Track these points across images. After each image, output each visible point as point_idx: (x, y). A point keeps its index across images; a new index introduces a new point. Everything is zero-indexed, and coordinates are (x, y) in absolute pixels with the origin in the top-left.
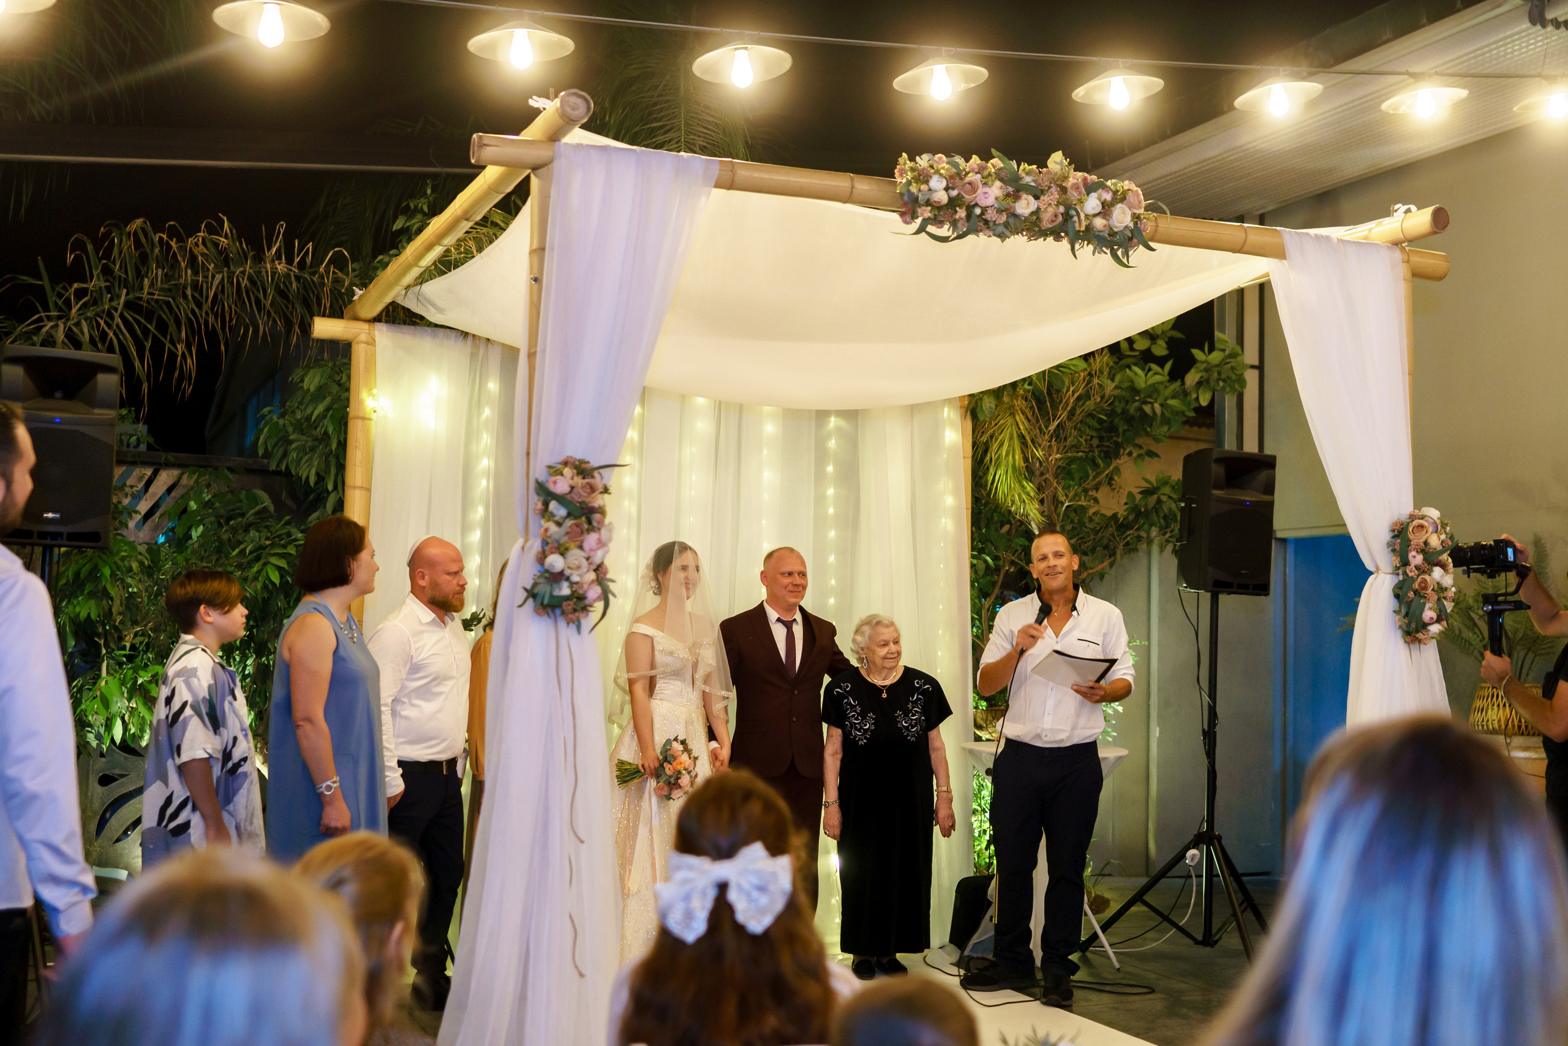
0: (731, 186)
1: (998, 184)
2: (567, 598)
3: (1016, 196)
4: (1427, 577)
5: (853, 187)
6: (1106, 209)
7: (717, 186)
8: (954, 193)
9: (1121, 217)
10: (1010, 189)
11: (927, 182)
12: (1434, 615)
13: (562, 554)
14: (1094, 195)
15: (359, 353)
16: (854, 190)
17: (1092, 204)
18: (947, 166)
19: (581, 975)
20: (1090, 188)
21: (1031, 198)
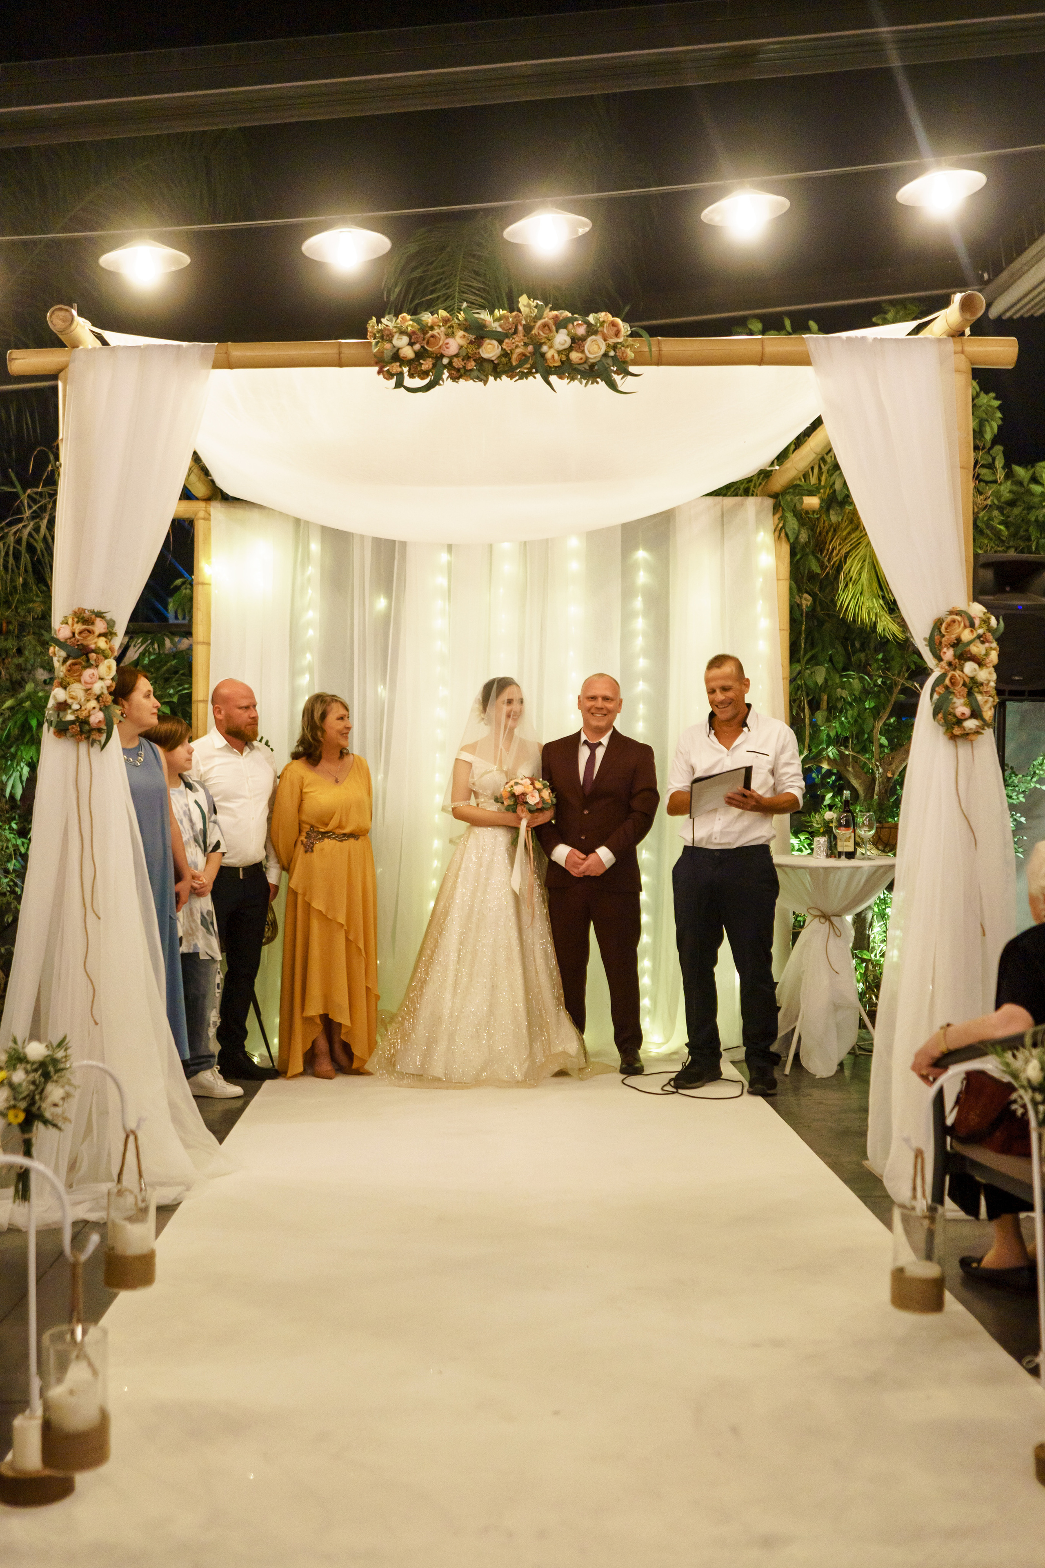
0: (230, 365)
1: (461, 333)
2: (73, 722)
3: (479, 341)
4: (957, 673)
5: (340, 353)
6: (577, 342)
7: (215, 366)
8: (417, 347)
9: (595, 348)
10: (472, 337)
11: (390, 341)
12: (967, 711)
13: (65, 688)
14: (563, 332)
15: (200, 528)
16: (342, 355)
17: (562, 339)
18: (411, 323)
19: (96, 1024)
20: (560, 324)
21: (495, 343)
